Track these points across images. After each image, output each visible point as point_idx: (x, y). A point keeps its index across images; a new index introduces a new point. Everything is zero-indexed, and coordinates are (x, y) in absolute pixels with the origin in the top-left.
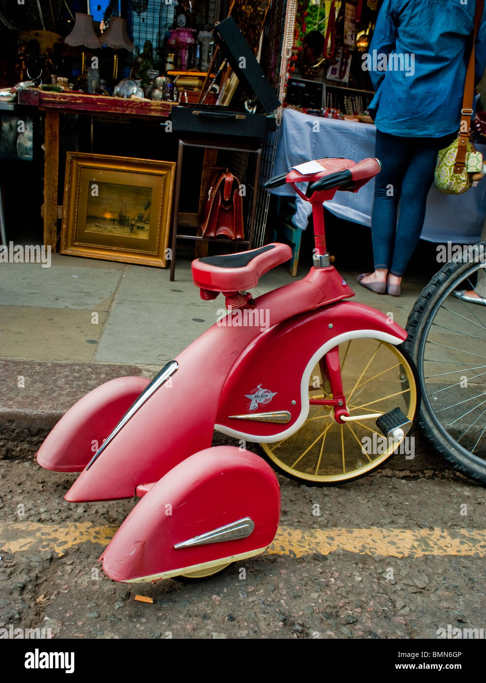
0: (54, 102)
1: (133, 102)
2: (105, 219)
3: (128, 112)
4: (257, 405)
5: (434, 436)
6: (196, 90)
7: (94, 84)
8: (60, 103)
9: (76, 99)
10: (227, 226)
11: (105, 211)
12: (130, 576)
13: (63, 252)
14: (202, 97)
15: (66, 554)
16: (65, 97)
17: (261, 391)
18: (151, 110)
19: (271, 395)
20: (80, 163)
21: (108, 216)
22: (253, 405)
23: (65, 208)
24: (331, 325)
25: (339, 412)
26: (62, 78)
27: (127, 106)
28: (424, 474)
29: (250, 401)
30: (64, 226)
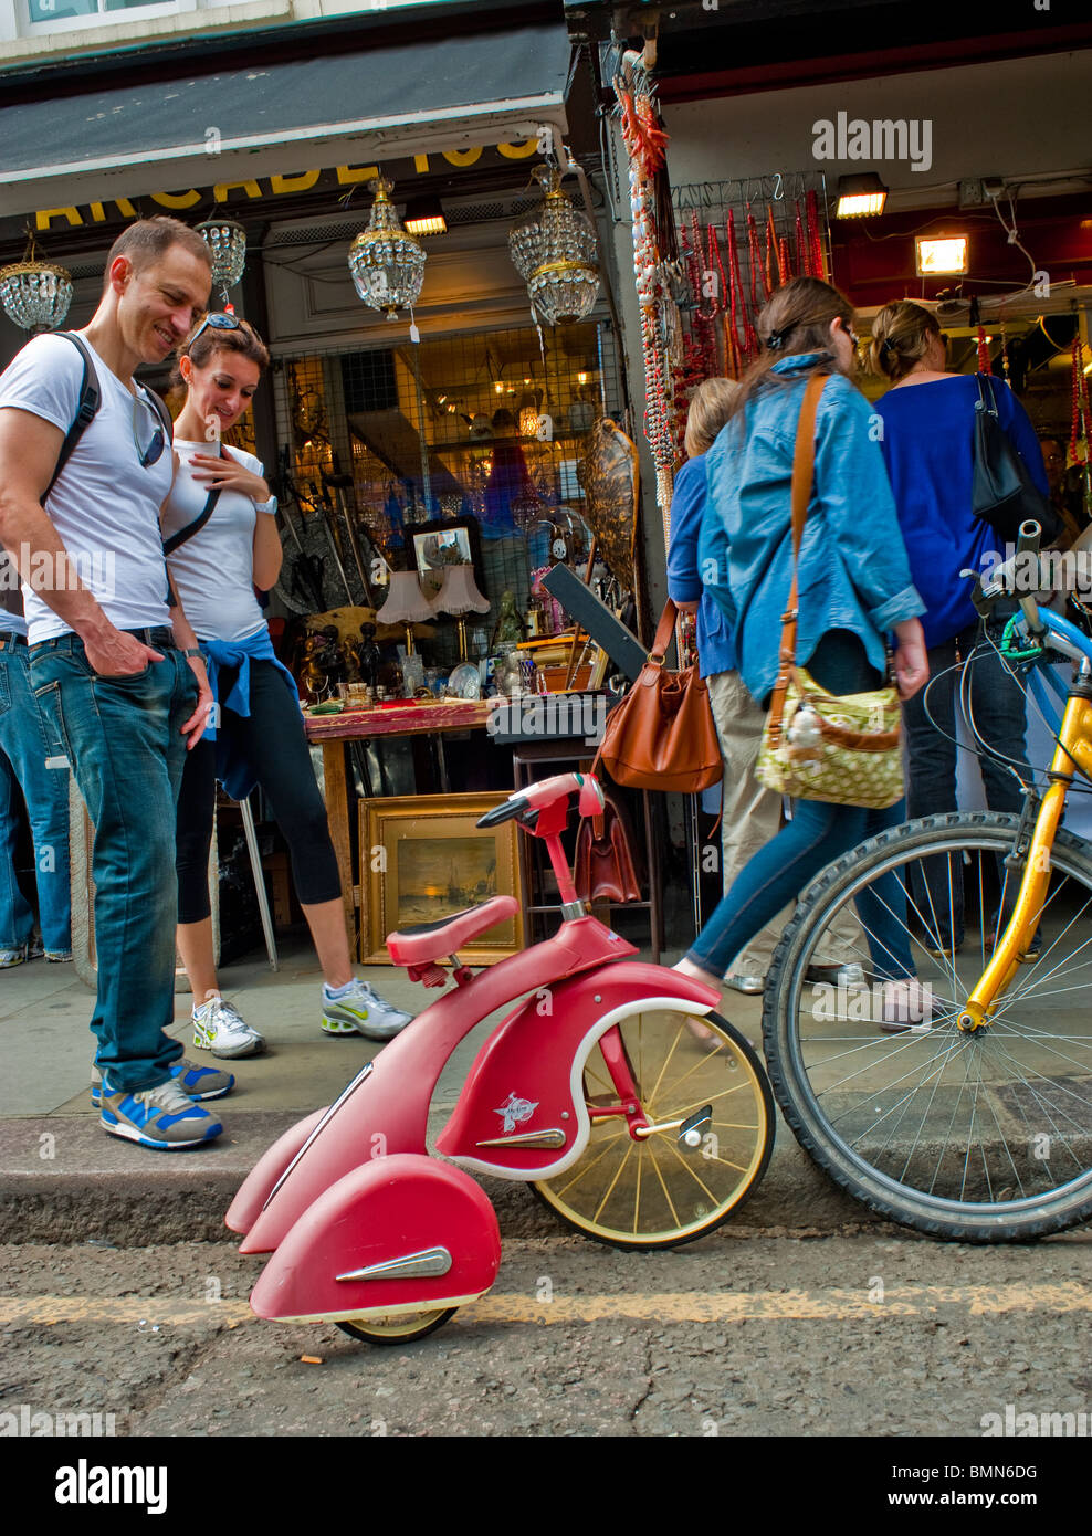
0: (328, 730)
1: (446, 708)
2: (427, 897)
3: (440, 725)
4: (513, 1125)
5: (829, 1160)
6: (564, 665)
7: (410, 682)
8: (337, 729)
9: (359, 719)
10: (606, 880)
11: (426, 884)
12: (280, 1313)
13: (367, 960)
14: (571, 674)
15: (240, 1325)
16: (343, 720)
17: (516, 1103)
18: (476, 715)
19: (531, 1107)
20: (380, 814)
21: (431, 892)
22: (509, 1125)
23: (364, 889)
24: (598, 998)
25: (635, 1123)
26: (356, 685)
27: (438, 716)
28: (843, 1231)
29: (502, 1118)
30: (364, 918)
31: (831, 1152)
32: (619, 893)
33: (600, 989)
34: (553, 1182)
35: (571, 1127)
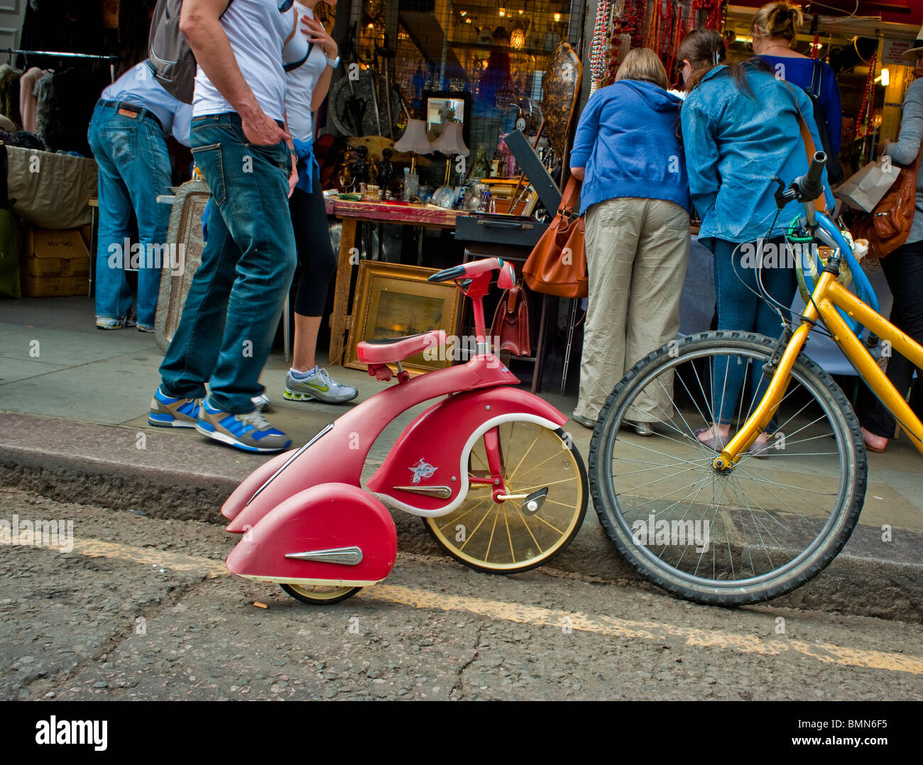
0: (348, 211)
1: (427, 211)
2: (394, 331)
3: (421, 221)
4: (419, 479)
5: (616, 536)
6: (509, 198)
7: (408, 191)
8: (354, 211)
9: (370, 207)
10: (510, 340)
11: (394, 322)
12: (244, 572)
13: (347, 364)
14: (513, 204)
15: (219, 577)
16: (359, 206)
17: (423, 465)
18: (446, 219)
19: (433, 470)
20: (373, 272)
21: (397, 328)
22: (416, 478)
23: (354, 319)
24: (488, 407)
25: (497, 491)
26: (372, 186)
27: (421, 215)
28: (617, 582)
29: (413, 473)
30: (351, 337)
31: (619, 532)
32: (517, 349)
33: (490, 402)
34: (439, 520)
35: (456, 487)
